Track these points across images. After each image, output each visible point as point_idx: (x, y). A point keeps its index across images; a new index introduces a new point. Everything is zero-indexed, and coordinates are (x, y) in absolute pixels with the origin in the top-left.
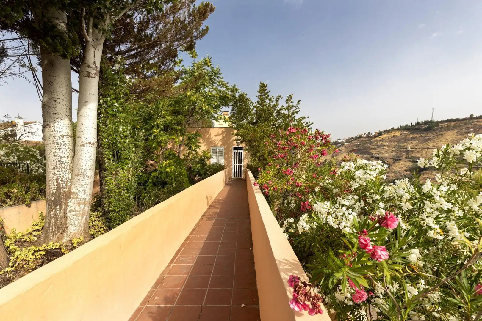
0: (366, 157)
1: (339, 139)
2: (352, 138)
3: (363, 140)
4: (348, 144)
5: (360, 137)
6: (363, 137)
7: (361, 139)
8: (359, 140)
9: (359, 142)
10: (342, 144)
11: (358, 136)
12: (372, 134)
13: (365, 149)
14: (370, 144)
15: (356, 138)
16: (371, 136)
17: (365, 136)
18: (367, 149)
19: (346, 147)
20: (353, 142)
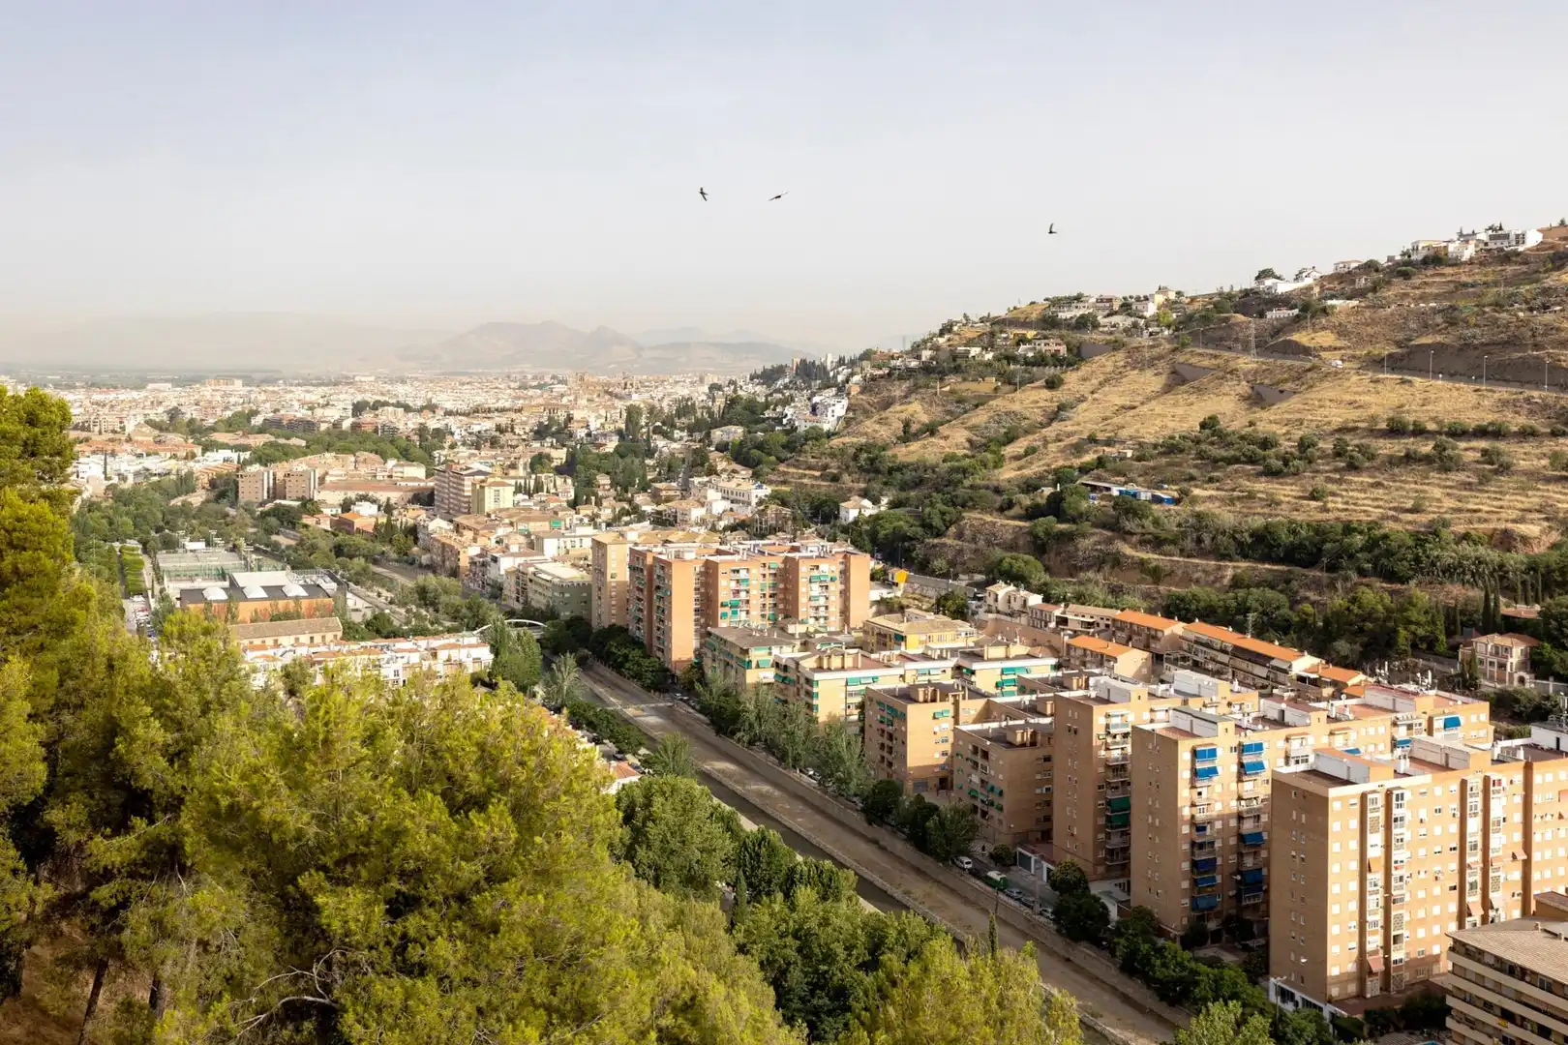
0: (1545, 407)
1: (1265, 274)
2: (1371, 266)
3: (1464, 279)
4: (1356, 311)
5: (1436, 259)
6: (1456, 263)
7: (1448, 270)
8: (1434, 281)
9: (1436, 297)
10: (1308, 309)
11: (1415, 249)
12: (1520, 239)
13: (1513, 342)
14: (1545, 307)
15: (1404, 269)
16: (1518, 254)
17: (1469, 252)
18: (1537, 346)
19: (1341, 331)
20: (1389, 293)
